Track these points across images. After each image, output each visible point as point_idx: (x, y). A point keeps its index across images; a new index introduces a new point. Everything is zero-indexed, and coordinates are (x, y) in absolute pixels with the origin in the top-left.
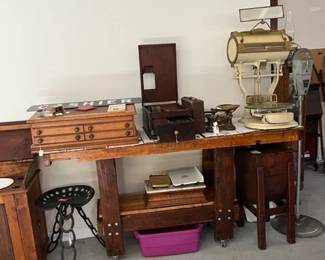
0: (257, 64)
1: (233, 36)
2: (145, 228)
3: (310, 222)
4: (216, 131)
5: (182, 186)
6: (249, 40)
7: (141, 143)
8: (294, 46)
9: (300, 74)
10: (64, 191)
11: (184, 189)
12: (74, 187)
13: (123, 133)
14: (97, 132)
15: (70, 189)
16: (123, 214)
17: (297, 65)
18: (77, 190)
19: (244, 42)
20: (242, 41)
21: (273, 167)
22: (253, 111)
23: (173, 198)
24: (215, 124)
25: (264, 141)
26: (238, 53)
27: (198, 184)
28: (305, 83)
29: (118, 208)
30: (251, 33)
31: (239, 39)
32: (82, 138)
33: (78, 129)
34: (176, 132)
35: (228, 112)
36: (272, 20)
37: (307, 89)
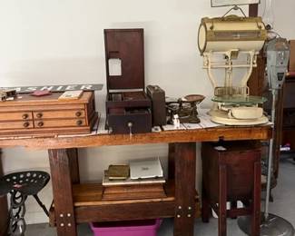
0: (228, 54)
1: (204, 22)
2: (101, 220)
3: (280, 222)
4: (177, 125)
5: (140, 179)
6: (219, 27)
7: (94, 133)
8: (274, 35)
9: (274, 66)
10: (22, 176)
11: (142, 182)
12: (32, 172)
13: (74, 122)
14: (46, 119)
15: (29, 175)
16: (77, 204)
17: (272, 55)
18: (35, 175)
19: (214, 29)
20: (212, 28)
21: (237, 165)
22: (220, 104)
23: (130, 191)
24: (176, 116)
25: (228, 137)
26: (206, 41)
27: (157, 178)
28: (280, 76)
29: (71, 199)
30: (222, 20)
31: (208, 26)
32: (31, 126)
33: (27, 116)
34: (130, 125)
35: (193, 104)
36: (251, 5)
37: (281, 82)
